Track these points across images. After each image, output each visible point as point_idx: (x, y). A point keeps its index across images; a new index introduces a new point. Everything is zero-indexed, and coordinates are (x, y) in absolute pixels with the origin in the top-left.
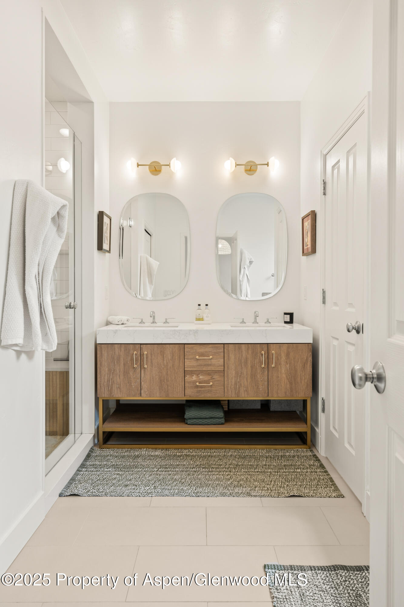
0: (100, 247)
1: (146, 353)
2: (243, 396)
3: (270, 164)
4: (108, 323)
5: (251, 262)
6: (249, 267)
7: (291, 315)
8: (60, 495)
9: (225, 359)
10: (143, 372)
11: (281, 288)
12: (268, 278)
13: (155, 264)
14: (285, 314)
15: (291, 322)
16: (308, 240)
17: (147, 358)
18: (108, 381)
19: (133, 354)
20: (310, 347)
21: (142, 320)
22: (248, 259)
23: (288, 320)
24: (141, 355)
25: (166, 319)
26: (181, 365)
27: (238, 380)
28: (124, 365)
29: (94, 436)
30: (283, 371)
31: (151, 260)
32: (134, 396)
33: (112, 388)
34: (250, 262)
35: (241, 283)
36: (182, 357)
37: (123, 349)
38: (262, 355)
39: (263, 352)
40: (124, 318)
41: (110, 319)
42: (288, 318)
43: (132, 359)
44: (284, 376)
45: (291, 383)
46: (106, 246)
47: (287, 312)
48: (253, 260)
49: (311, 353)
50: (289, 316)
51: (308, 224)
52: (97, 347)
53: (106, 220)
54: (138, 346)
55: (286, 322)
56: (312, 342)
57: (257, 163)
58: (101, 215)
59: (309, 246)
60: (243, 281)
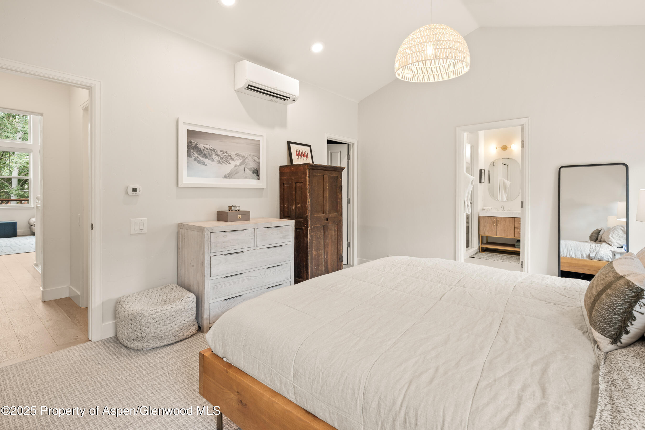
0: (480, 182)
1: (498, 220)
4: (483, 210)
8: (469, 257)
10: (497, 227)
13: (508, 183)
17: (499, 222)
18: (484, 229)
19: (493, 220)
21: (498, 209)
24: (497, 221)
25: (509, 209)
26: (513, 225)
28: (490, 224)
29: (478, 249)
31: (506, 181)
32: (494, 235)
33: (485, 232)
36: (513, 223)
37: (489, 218)
40: (490, 208)
41: (484, 208)
43: (493, 222)
46: (482, 181)
52: (479, 218)
53: (483, 171)
54: (495, 218)
58: (481, 170)
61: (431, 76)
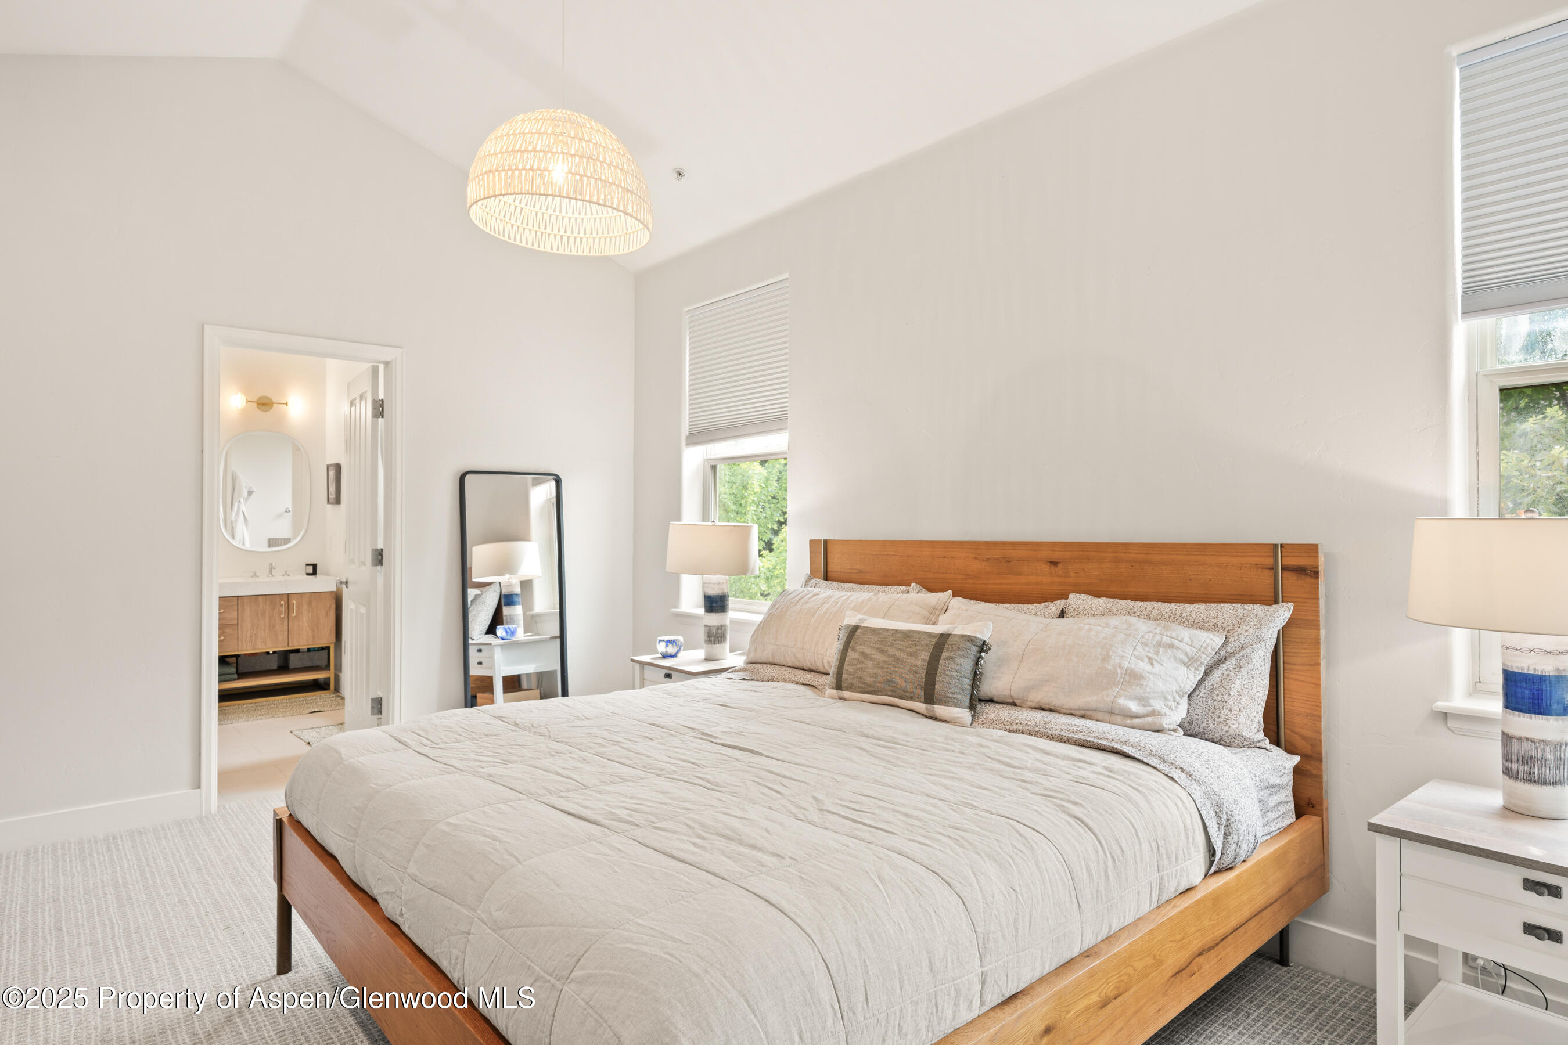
2: (260, 647)
3: (288, 404)
5: (250, 493)
6: (246, 500)
7: (315, 566)
9: (239, 611)
11: (302, 538)
12: (279, 516)
14: (307, 565)
15: (314, 573)
16: (332, 489)
20: (333, 594)
22: (246, 488)
23: (311, 571)
27: (254, 632)
30: (305, 620)
34: (248, 492)
35: (234, 525)
38: (282, 605)
39: (283, 603)
42: (310, 570)
44: (306, 624)
45: (313, 631)
47: (310, 563)
48: (254, 489)
49: (334, 601)
50: (311, 567)
51: (332, 473)
55: (308, 574)
56: (335, 590)
57: (274, 401)
59: (334, 496)
60: (236, 521)
61: (581, 242)
